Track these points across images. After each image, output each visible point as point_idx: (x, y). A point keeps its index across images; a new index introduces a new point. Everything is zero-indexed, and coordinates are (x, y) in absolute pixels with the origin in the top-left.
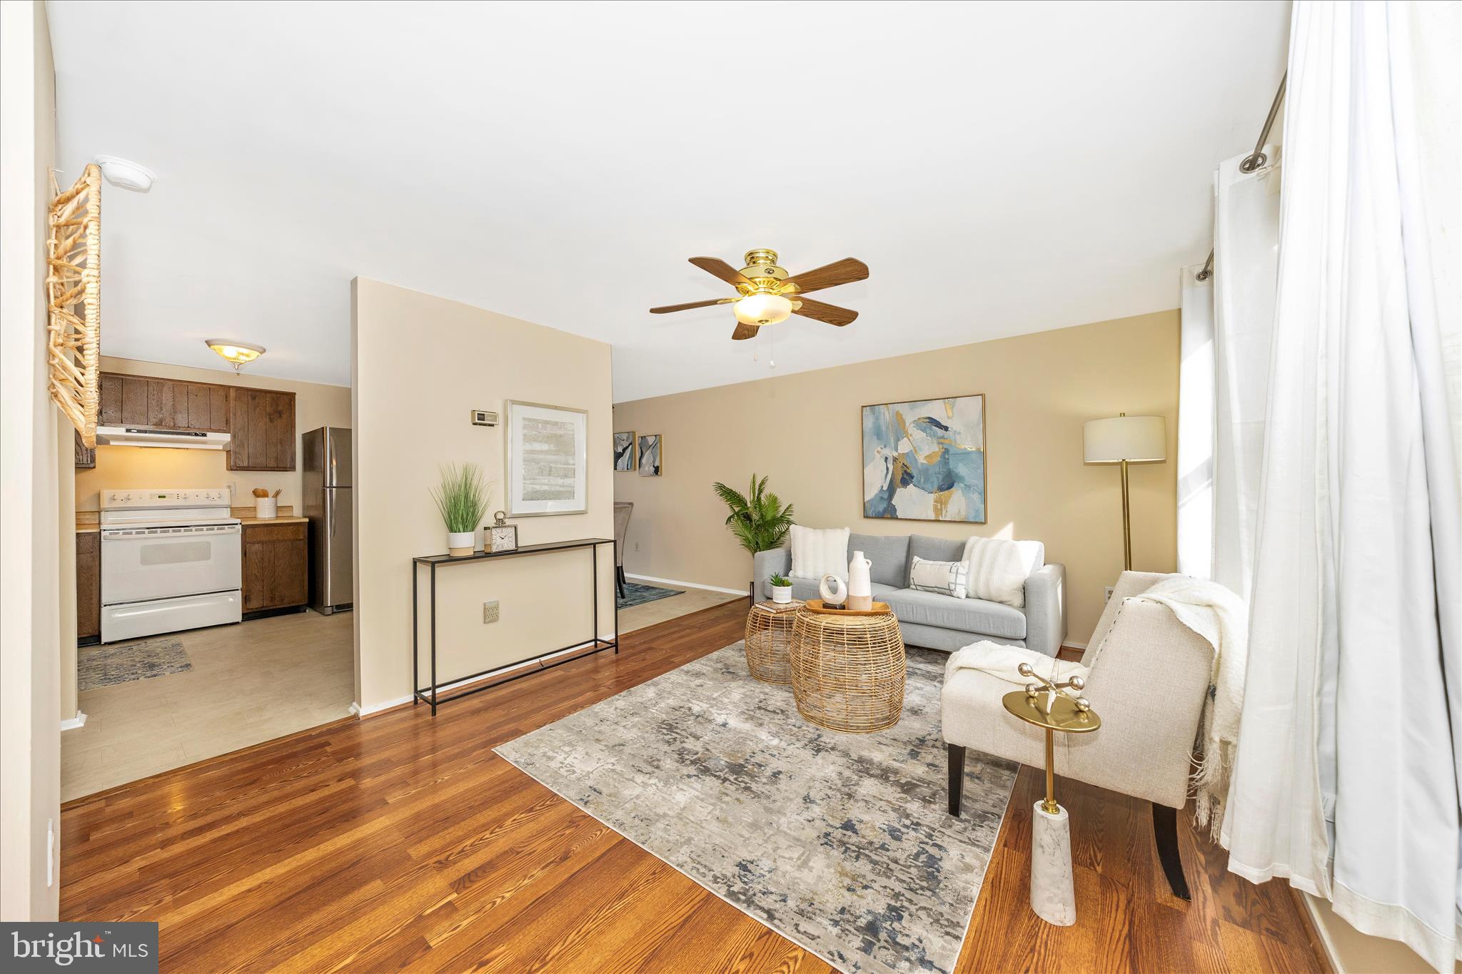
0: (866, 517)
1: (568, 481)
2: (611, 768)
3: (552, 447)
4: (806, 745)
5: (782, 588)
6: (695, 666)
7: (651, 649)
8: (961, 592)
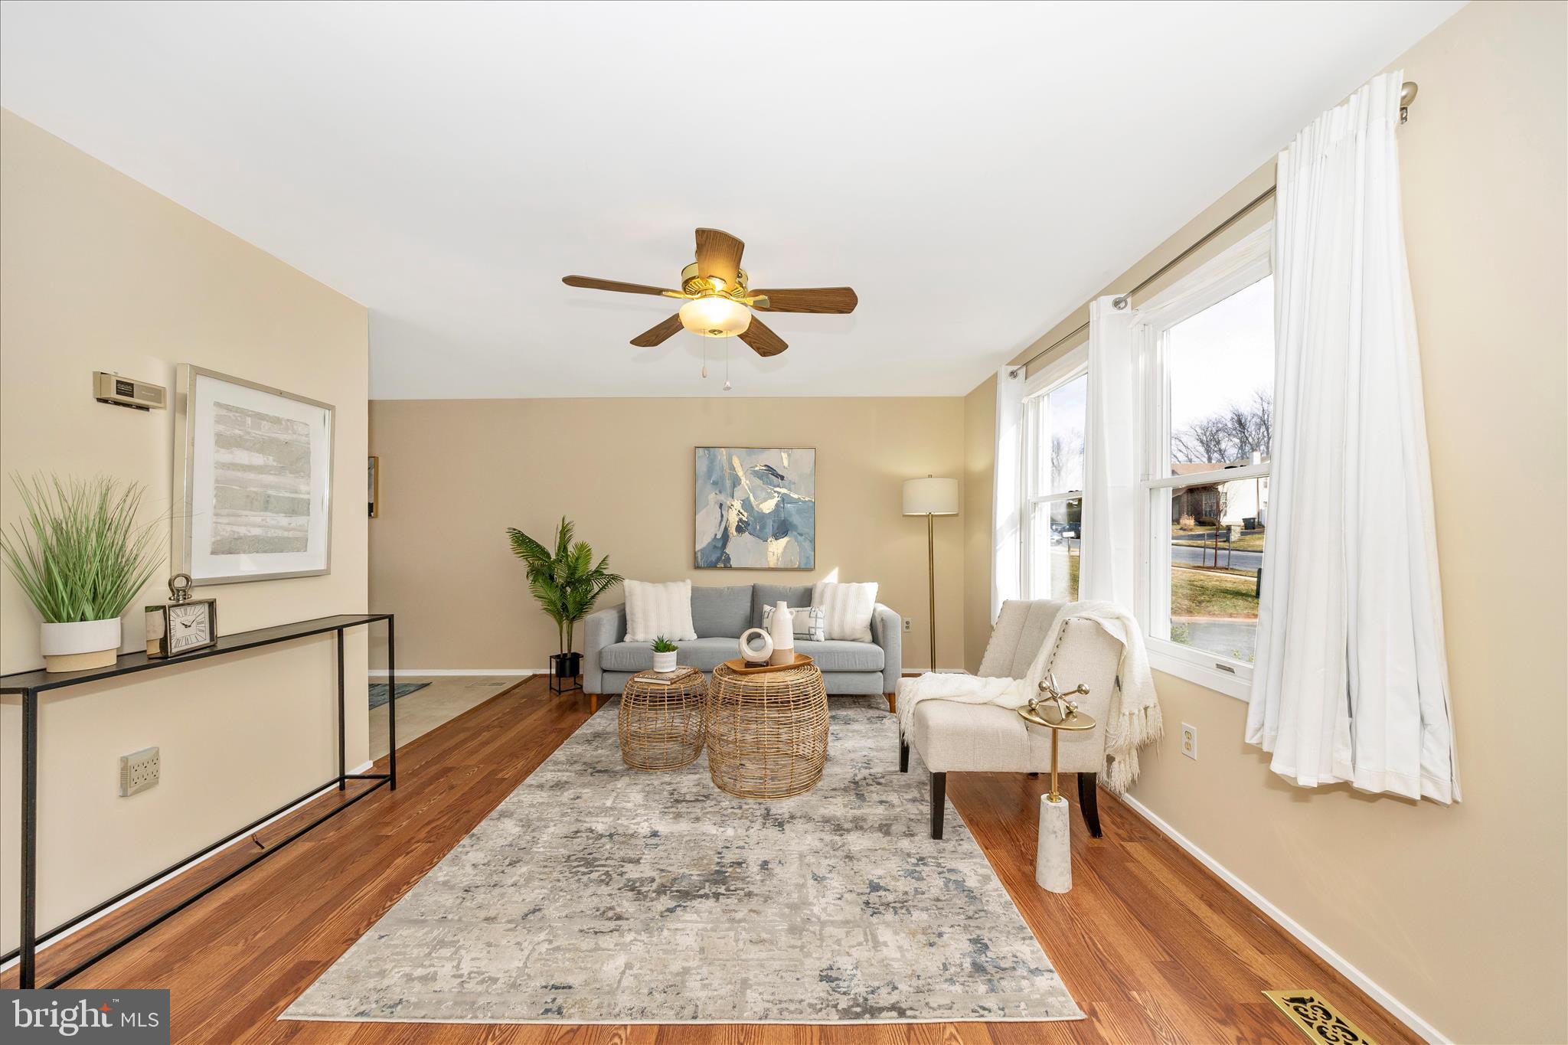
0: (697, 567)
1: (299, 521)
2: (550, 947)
3: (271, 461)
4: (765, 824)
5: (668, 653)
6: (545, 774)
7: (447, 771)
8: (820, 635)
